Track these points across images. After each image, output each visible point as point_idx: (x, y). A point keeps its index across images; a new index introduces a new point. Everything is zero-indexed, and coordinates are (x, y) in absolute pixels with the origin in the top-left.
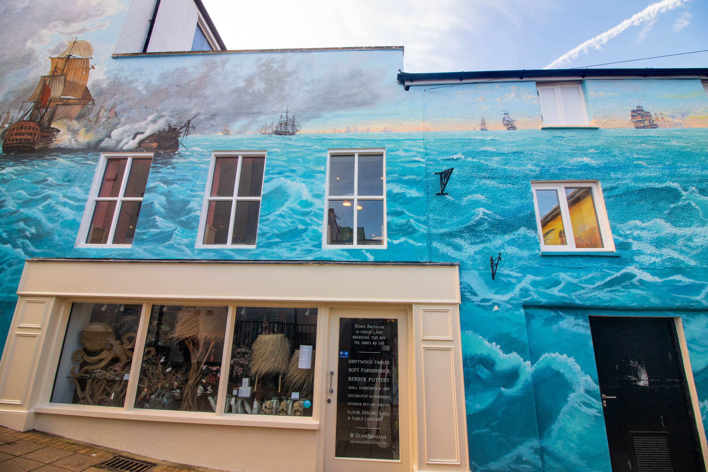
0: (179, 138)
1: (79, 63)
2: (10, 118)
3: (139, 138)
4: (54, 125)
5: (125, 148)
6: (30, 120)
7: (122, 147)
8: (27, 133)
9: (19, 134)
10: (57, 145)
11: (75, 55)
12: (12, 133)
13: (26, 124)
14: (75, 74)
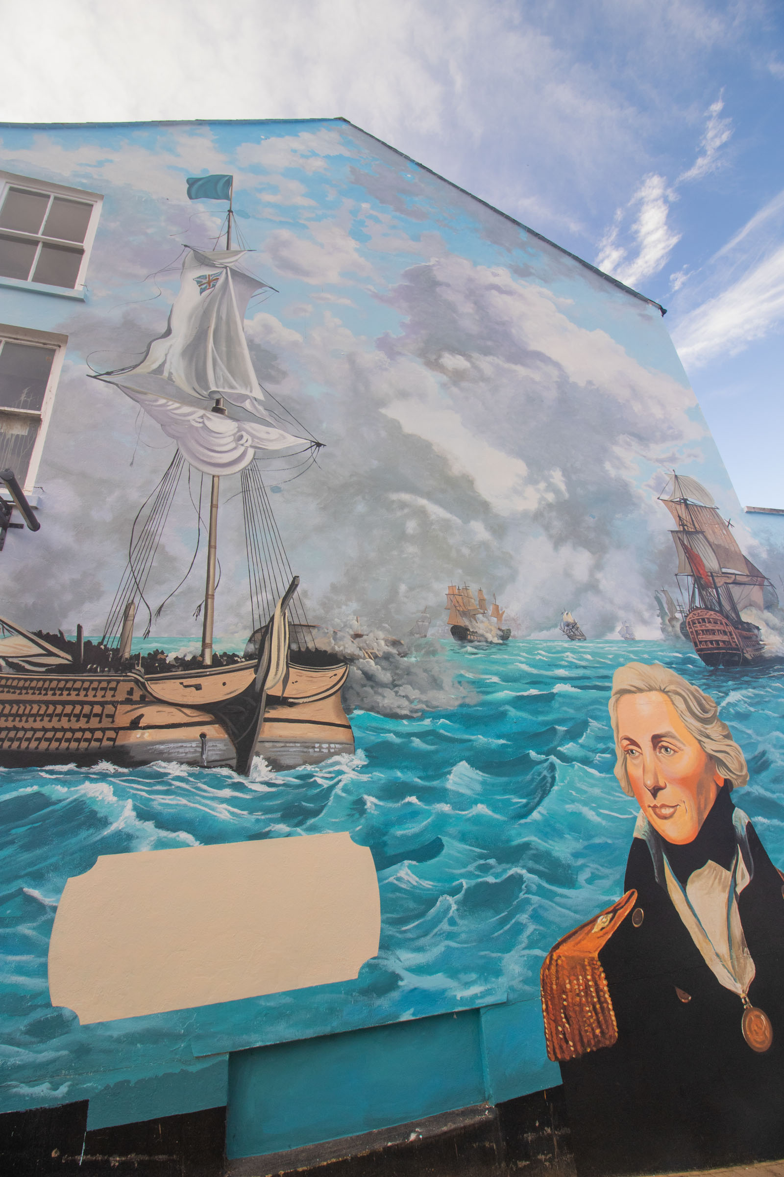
1: (707, 514)
4: (744, 617)
6: (707, 608)
8: (718, 631)
9: (708, 631)
10: (772, 652)
11: (691, 500)
12: (696, 629)
13: (706, 614)
14: (714, 533)
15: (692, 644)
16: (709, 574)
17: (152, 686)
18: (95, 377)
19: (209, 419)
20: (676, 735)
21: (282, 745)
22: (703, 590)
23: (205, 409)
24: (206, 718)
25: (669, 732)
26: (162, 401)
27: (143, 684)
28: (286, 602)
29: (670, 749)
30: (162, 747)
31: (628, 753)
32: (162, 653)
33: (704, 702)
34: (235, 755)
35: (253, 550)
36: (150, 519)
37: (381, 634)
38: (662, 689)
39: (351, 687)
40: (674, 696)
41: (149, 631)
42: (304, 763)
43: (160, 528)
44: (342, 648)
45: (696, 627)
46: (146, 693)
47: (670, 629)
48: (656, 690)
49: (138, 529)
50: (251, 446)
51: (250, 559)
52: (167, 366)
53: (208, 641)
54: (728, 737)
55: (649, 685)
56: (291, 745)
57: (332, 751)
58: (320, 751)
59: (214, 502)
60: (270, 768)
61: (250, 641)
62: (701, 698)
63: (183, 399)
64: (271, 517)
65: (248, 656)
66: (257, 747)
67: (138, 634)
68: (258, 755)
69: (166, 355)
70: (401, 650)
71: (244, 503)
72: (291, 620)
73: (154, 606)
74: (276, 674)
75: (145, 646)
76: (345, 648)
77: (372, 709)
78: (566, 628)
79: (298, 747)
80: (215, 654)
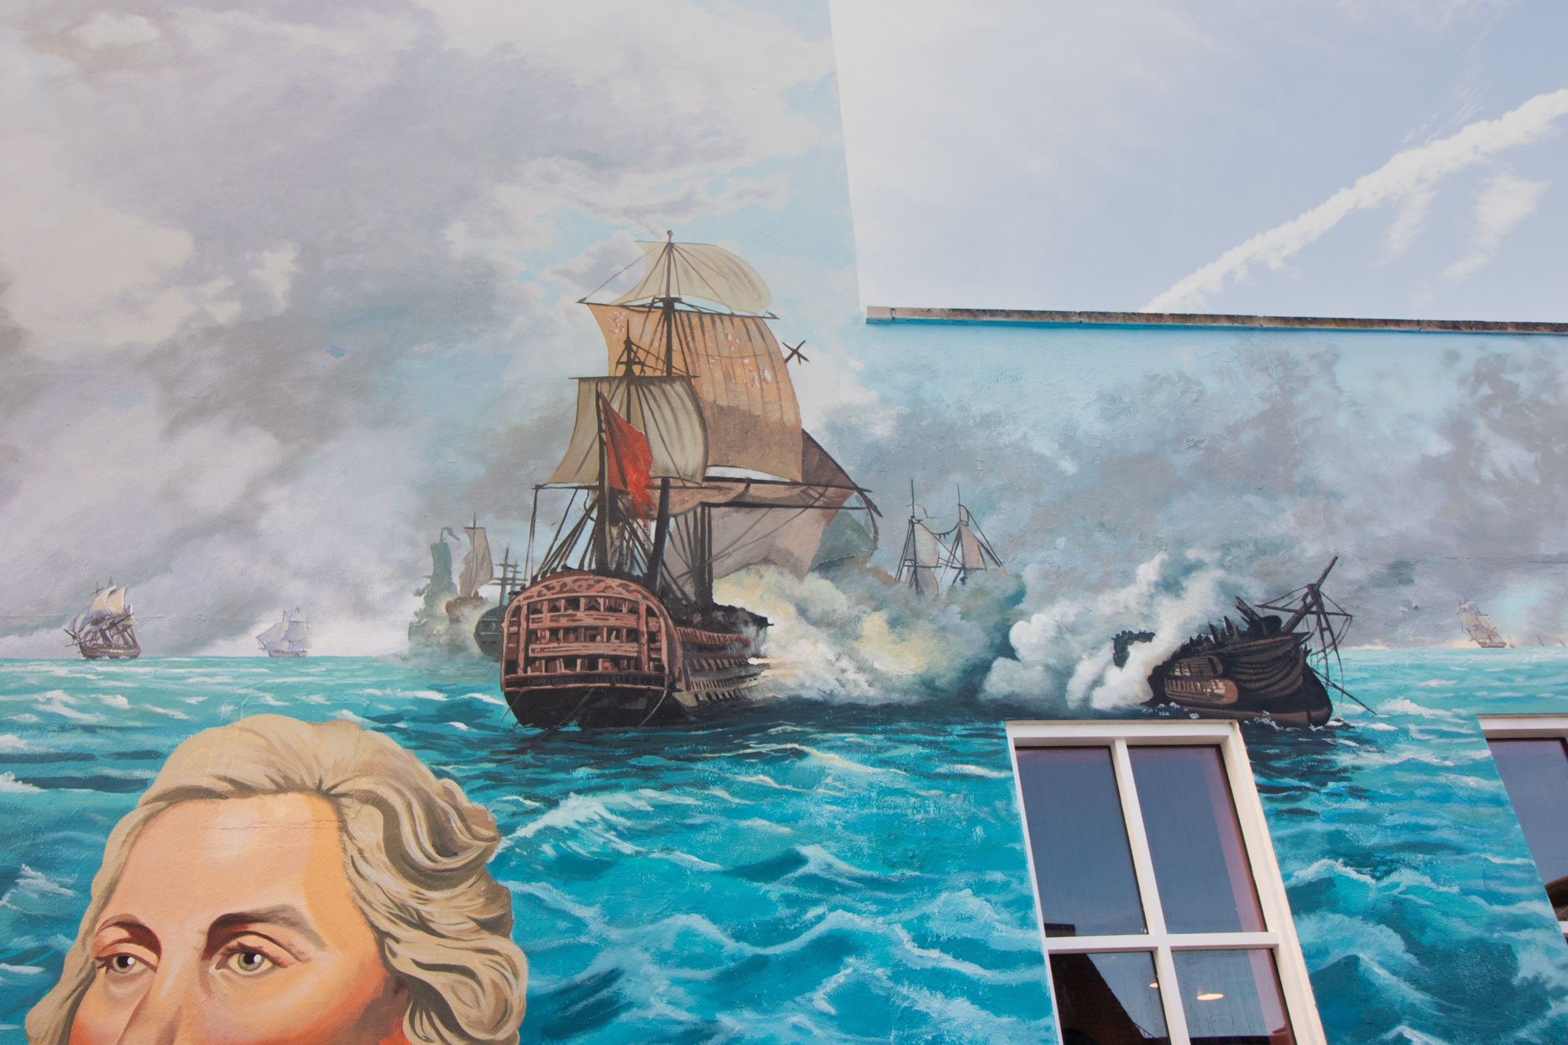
0: (1311, 661)
1: (728, 333)
2: (497, 559)
3: (1142, 657)
4: (724, 594)
5: (1102, 700)
6: (602, 570)
7: (1087, 700)
8: (610, 630)
9: (572, 632)
10: (781, 687)
11: (691, 297)
12: (532, 626)
13: (590, 587)
14: (728, 377)
15: (500, 667)
16: (658, 482)
20: (308, 916)
22: (614, 522)
25: (284, 909)
29: (265, 956)
31: (107, 962)
33: (456, 824)
38: (325, 787)
40: (357, 806)
45: (540, 620)
47: (441, 627)
48: (302, 789)
54: (494, 926)
55: (286, 778)
62: (453, 815)
78: (88, 627)
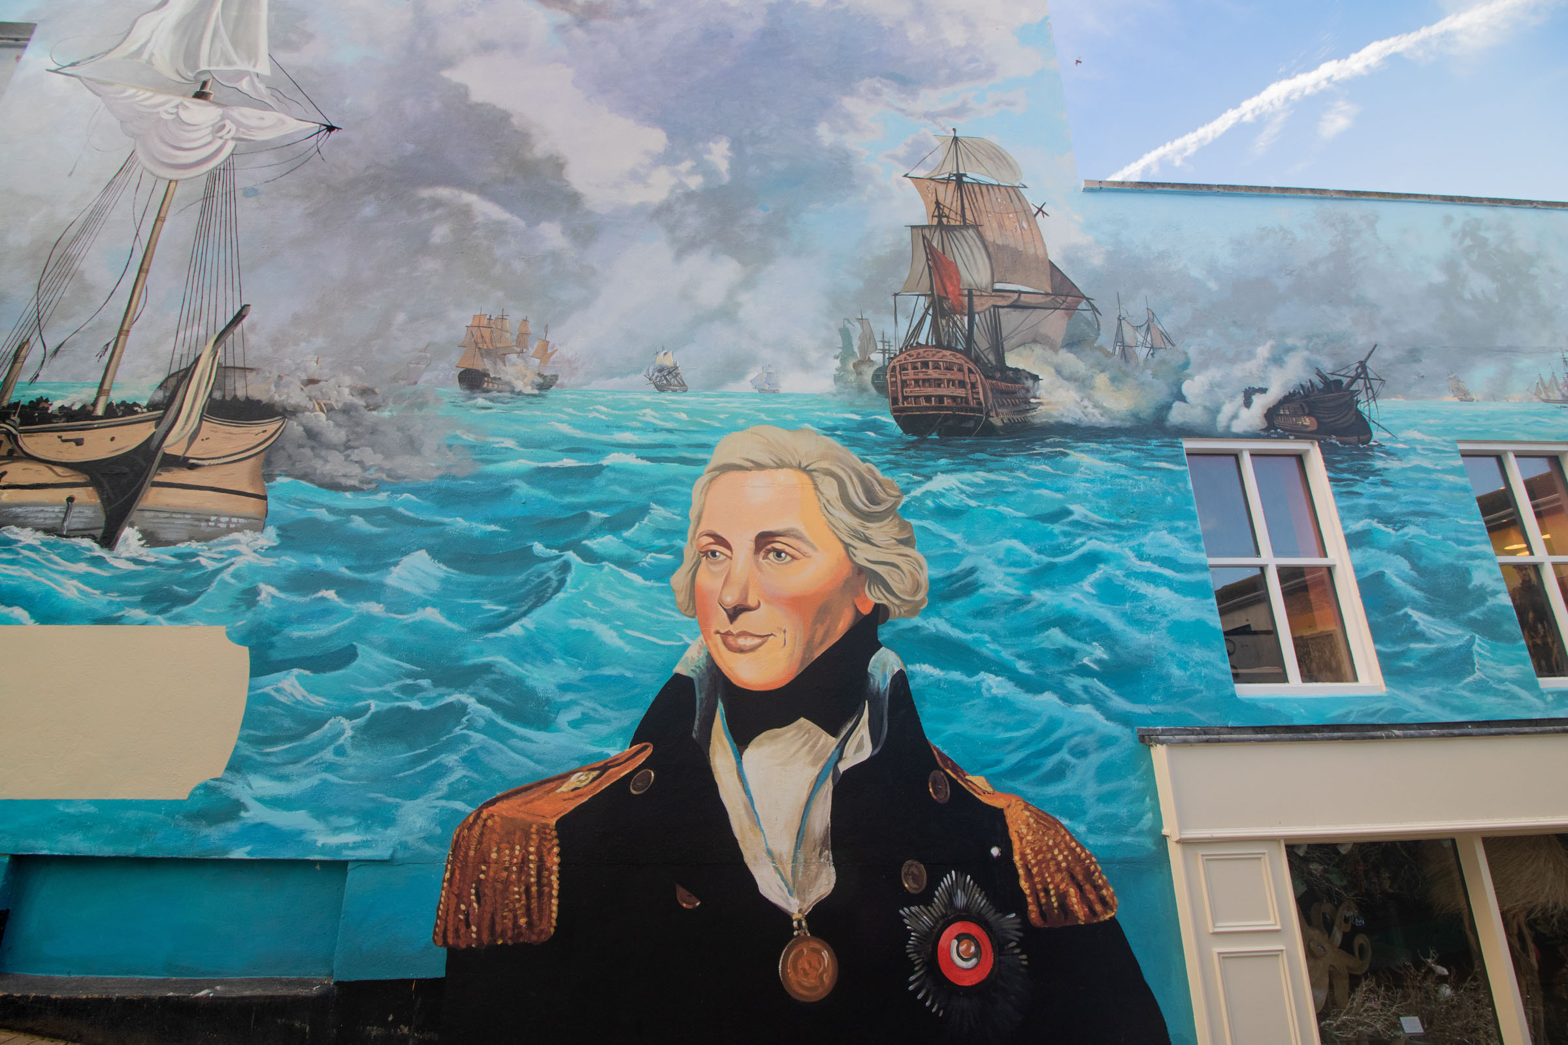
0: (1360, 407)
1: (998, 197)
2: (878, 338)
3: (1261, 403)
4: (1012, 361)
5: (1237, 427)
6: (939, 345)
7: (1228, 427)
8: (949, 381)
9: (927, 382)
10: (1051, 416)
11: (973, 174)
12: (904, 378)
13: (934, 355)
14: (1001, 226)
15: (888, 401)
16: (966, 292)
17: (25, 440)
18: (56, 71)
19: (186, 108)
20: (805, 533)
21: (167, 515)
22: (943, 317)
23: (184, 95)
24: (80, 478)
25: (793, 530)
26: (131, 91)
27: (15, 437)
28: (223, 339)
29: (787, 554)
30: (20, 510)
31: (705, 554)
32: (47, 400)
33: (877, 488)
34: (103, 524)
35: (197, 273)
36: (75, 239)
37: (347, 380)
38: (802, 466)
39: (283, 448)
40: (822, 477)
41: (38, 375)
42: (190, 539)
43: (84, 251)
44: (284, 397)
45: (907, 375)
46: (16, 447)
47: (852, 378)
48: (790, 466)
49: (58, 252)
50: (233, 139)
51: (190, 285)
52: (150, 46)
53: (106, 387)
55: (780, 460)
56: (179, 516)
57: (232, 526)
58: (216, 526)
59: (162, 214)
60: (143, 542)
61: (160, 387)
62: (875, 482)
63: (161, 86)
64: (234, 229)
65: (152, 406)
66: (134, 515)
67: (25, 378)
68: (132, 525)
69: (153, 32)
70: (371, 401)
71: (202, 213)
72: (222, 360)
73: (51, 346)
74: (183, 428)
75: (29, 392)
76: (288, 397)
77: (304, 477)
78: (656, 374)
79: (187, 519)
80: (111, 403)
